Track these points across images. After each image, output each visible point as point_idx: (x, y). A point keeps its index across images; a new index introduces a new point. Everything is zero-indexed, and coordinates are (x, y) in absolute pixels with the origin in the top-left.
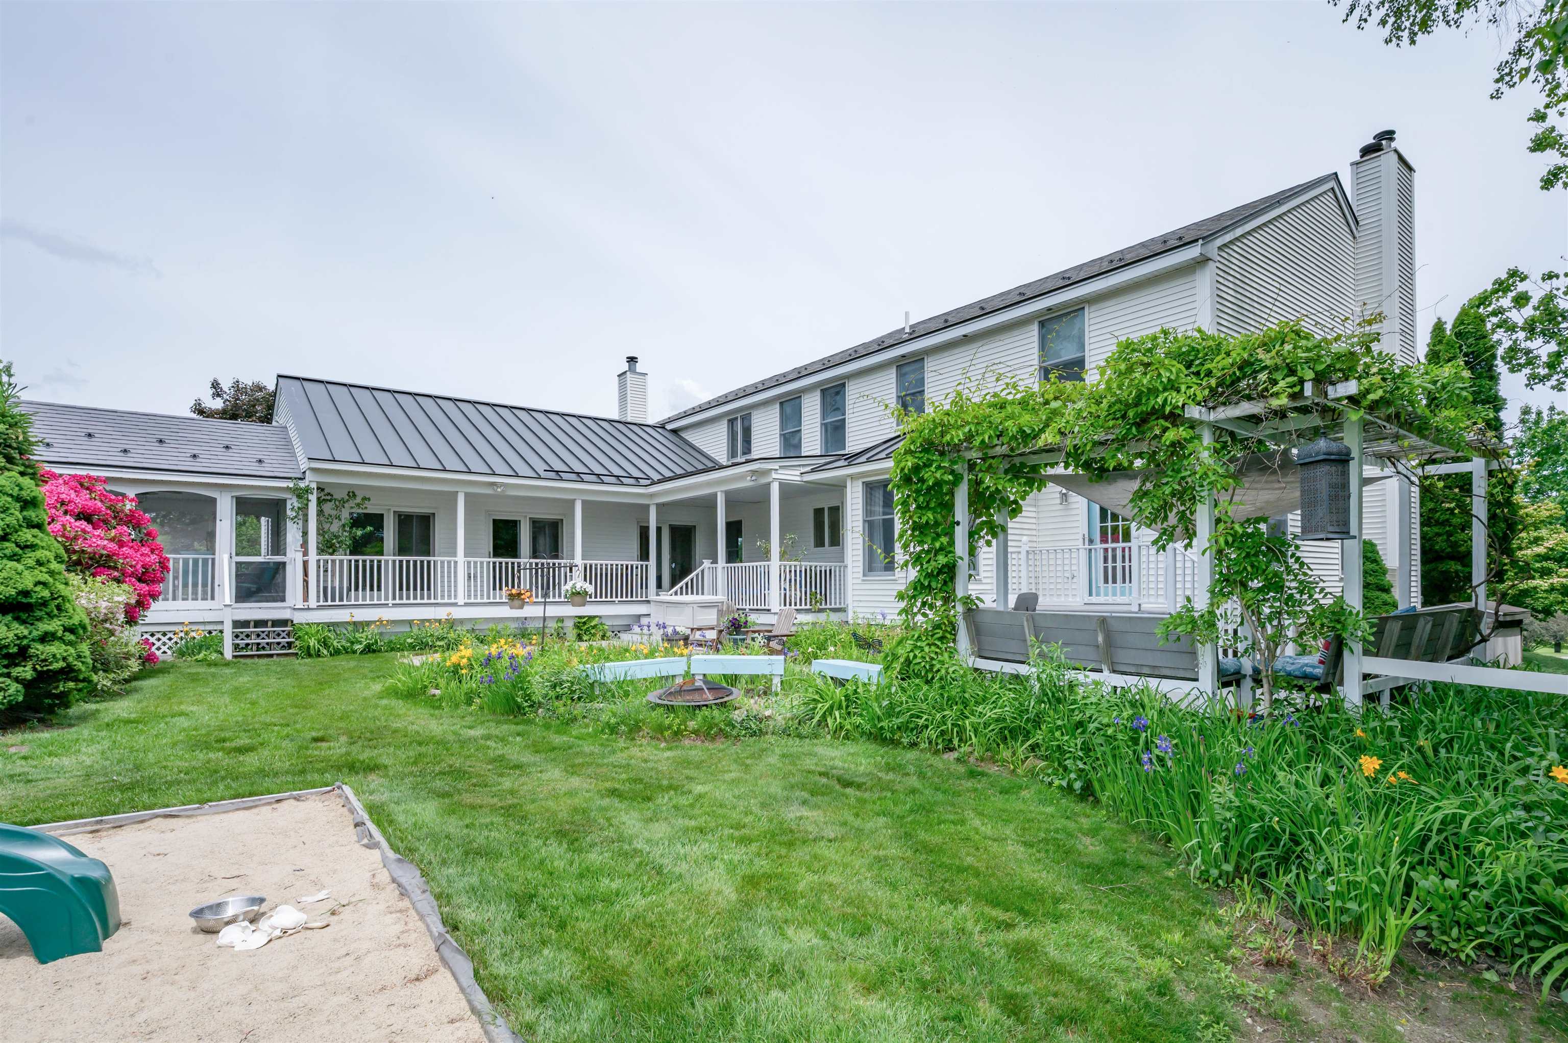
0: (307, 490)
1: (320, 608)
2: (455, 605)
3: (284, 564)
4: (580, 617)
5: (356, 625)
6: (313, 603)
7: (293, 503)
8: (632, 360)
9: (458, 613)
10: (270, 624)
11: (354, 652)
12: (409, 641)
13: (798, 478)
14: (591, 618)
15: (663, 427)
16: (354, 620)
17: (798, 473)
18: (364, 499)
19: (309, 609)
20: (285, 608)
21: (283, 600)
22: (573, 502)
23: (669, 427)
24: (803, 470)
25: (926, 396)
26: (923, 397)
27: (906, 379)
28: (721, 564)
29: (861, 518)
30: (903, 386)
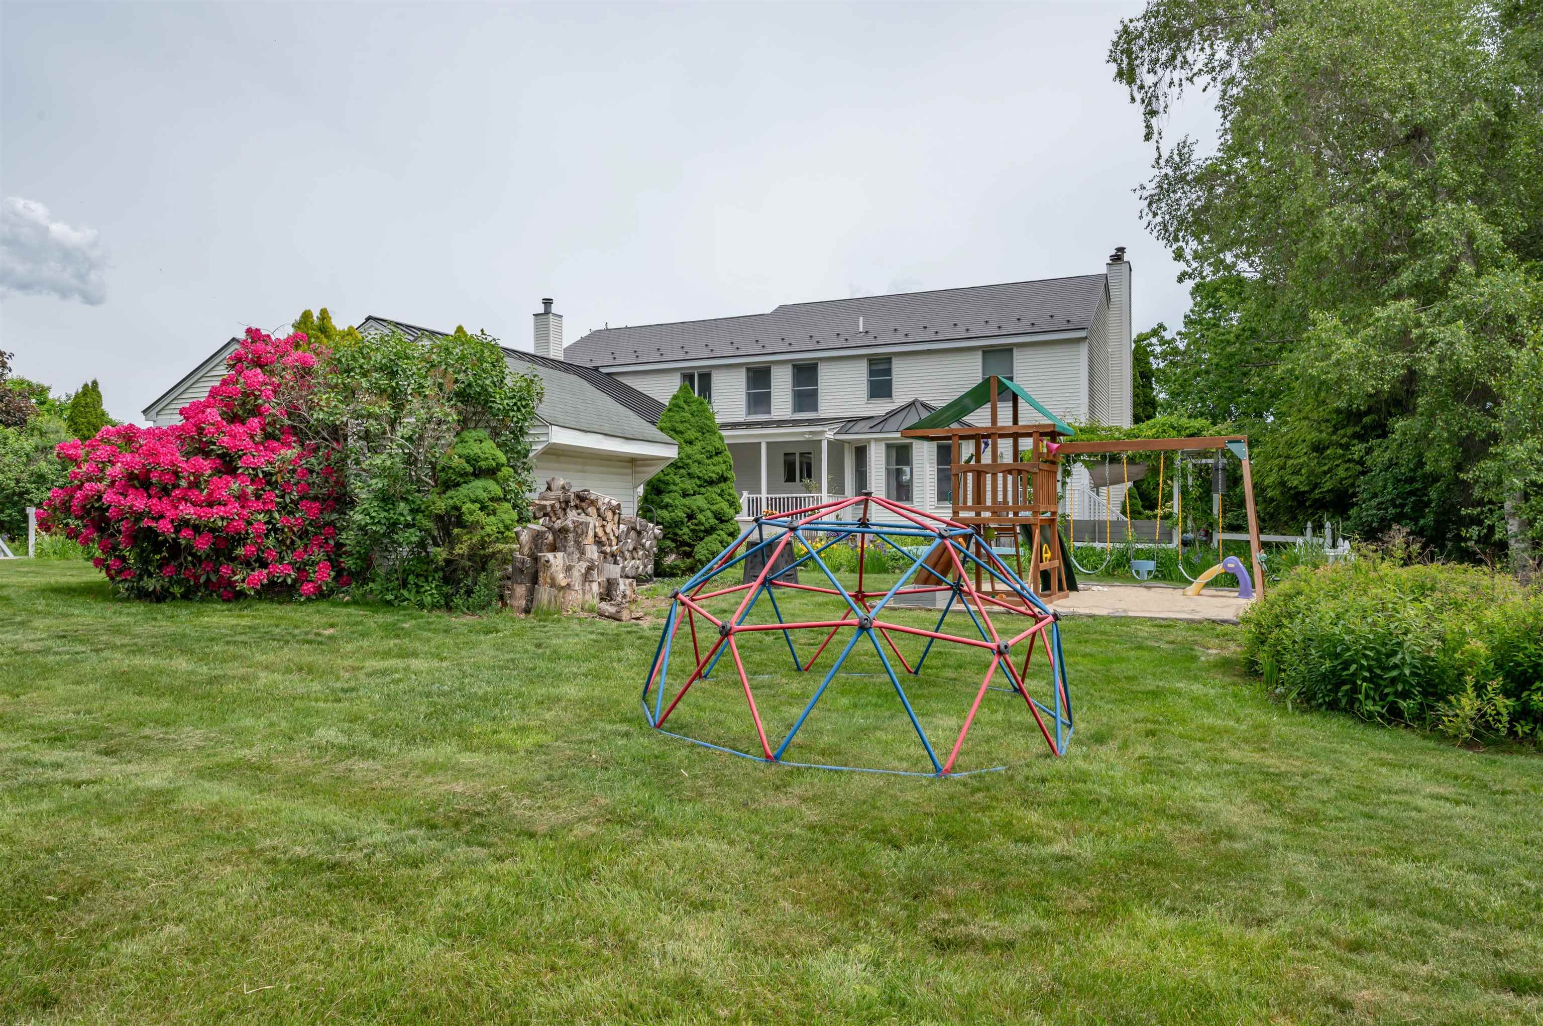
8: (548, 302)
13: (833, 437)
24: (834, 431)
25: (894, 383)
26: (889, 383)
27: (874, 368)
28: (764, 495)
29: (884, 467)
30: (872, 373)
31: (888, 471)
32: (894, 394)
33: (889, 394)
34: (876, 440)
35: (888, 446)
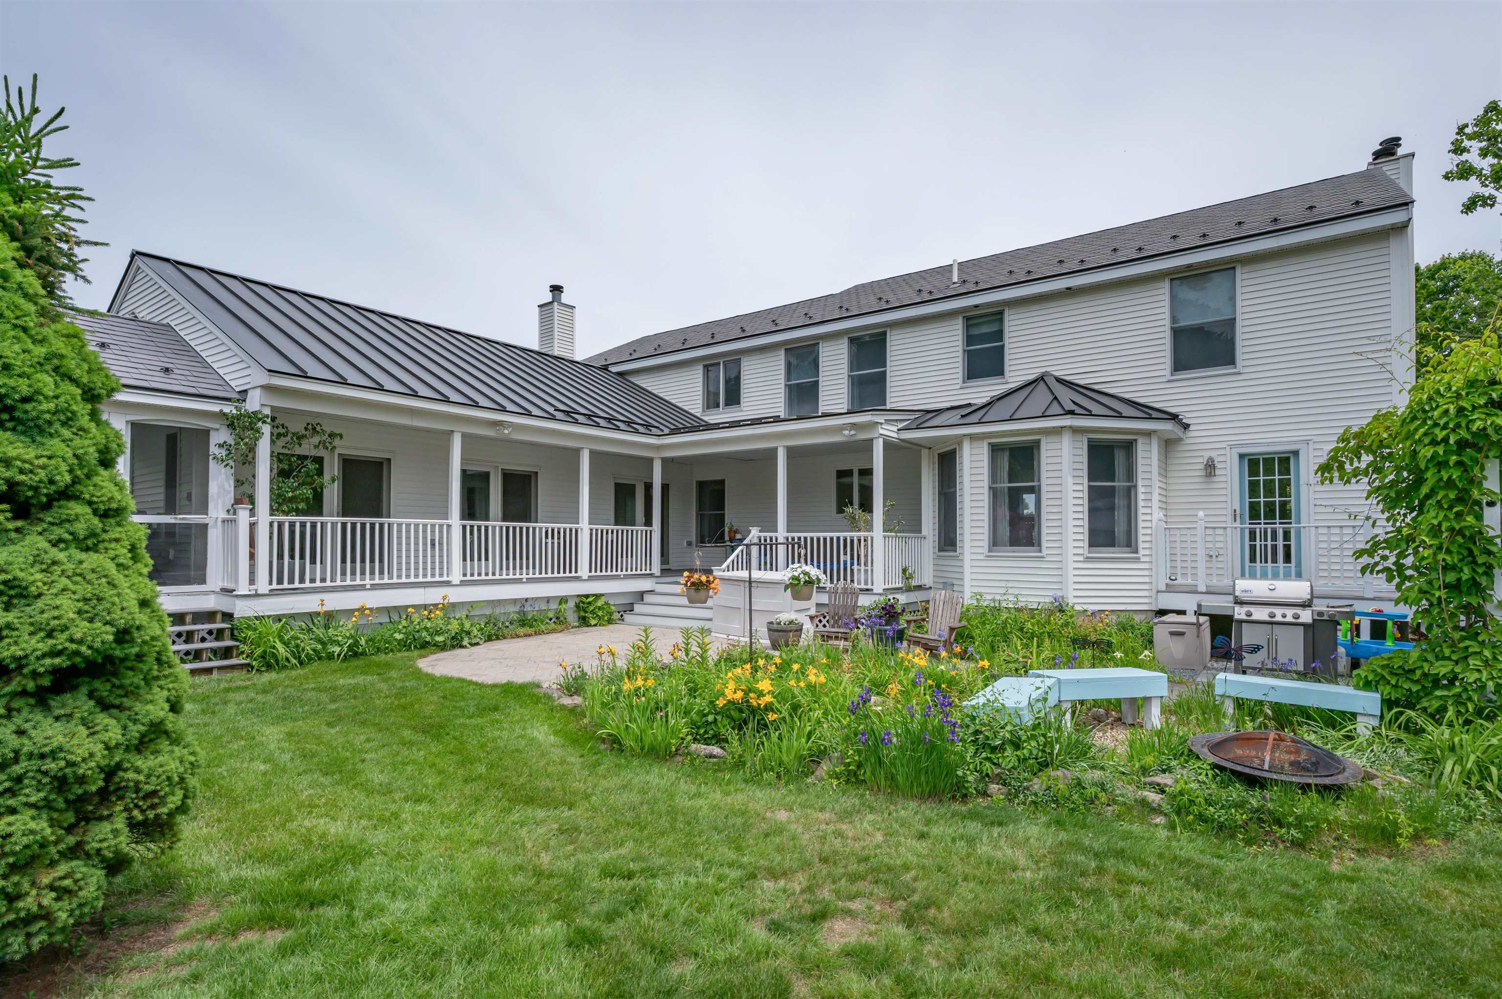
0: (255, 417)
1: (273, 593)
2: (448, 584)
3: (206, 526)
4: (587, 596)
5: (330, 616)
6: (263, 586)
7: (220, 436)
8: (556, 289)
9: (456, 595)
10: (188, 619)
11: (331, 657)
12: (398, 636)
13: (895, 435)
14: (598, 596)
15: (605, 368)
16: (325, 609)
17: (895, 429)
18: (332, 435)
19: (257, 595)
20: (206, 593)
21: (202, 581)
22: (577, 451)
23: (614, 369)
24: (901, 425)
25: (1007, 351)
26: (1000, 352)
27: (975, 331)
28: (782, 533)
29: (986, 484)
30: (970, 339)
31: (994, 492)
32: (1007, 368)
33: (999, 371)
34: (972, 437)
35: (995, 450)
